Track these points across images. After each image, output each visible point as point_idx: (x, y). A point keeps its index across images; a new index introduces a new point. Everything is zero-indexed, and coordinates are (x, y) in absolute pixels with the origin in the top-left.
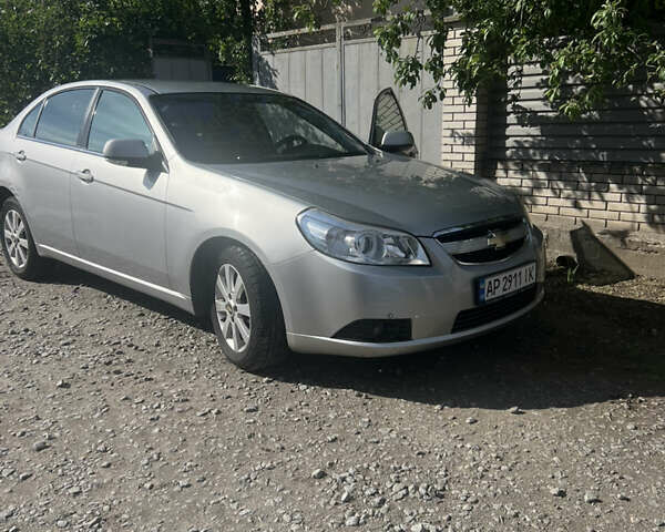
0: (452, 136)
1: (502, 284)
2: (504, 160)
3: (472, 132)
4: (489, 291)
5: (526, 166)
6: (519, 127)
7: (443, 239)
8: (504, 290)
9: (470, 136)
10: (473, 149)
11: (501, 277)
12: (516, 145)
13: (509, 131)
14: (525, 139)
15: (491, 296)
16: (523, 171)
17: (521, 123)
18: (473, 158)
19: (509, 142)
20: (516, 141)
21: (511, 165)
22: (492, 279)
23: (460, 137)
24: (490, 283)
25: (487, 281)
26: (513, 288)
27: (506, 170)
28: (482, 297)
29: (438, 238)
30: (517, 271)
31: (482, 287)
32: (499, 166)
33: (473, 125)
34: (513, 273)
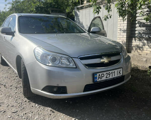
0: (120, 30)
1: (105, 76)
2: (135, 37)
3: (126, 29)
4: (99, 78)
5: (141, 39)
6: (139, 28)
7: (82, 59)
8: (106, 78)
9: (125, 30)
10: (126, 34)
11: (105, 73)
12: (138, 33)
13: (136, 29)
14: (141, 31)
15: (100, 80)
16: (140, 40)
17: (140, 26)
18: (126, 36)
19: (137, 32)
20: (138, 32)
21: (137, 38)
22: (100, 74)
23: (122, 31)
24: (99, 75)
25: (98, 74)
26: (111, 77)
27: (135, 40)
28: (95, 80)
29: (79, 58)
30: (113, 71)
31: (95, 76)
32: (133, 39)
33: (126, 27)
34: (111, 72)
